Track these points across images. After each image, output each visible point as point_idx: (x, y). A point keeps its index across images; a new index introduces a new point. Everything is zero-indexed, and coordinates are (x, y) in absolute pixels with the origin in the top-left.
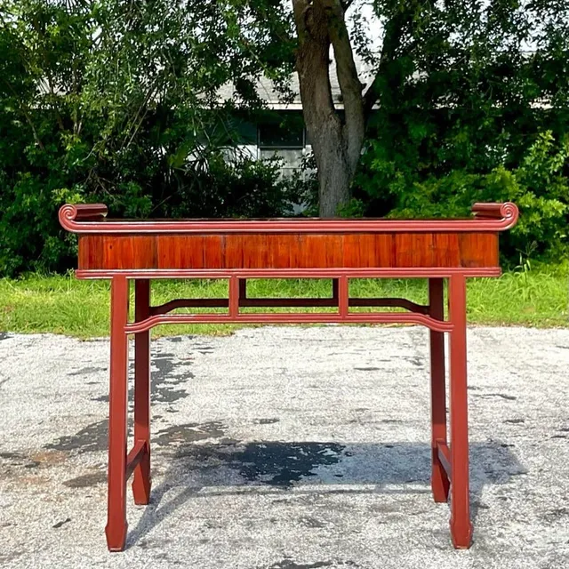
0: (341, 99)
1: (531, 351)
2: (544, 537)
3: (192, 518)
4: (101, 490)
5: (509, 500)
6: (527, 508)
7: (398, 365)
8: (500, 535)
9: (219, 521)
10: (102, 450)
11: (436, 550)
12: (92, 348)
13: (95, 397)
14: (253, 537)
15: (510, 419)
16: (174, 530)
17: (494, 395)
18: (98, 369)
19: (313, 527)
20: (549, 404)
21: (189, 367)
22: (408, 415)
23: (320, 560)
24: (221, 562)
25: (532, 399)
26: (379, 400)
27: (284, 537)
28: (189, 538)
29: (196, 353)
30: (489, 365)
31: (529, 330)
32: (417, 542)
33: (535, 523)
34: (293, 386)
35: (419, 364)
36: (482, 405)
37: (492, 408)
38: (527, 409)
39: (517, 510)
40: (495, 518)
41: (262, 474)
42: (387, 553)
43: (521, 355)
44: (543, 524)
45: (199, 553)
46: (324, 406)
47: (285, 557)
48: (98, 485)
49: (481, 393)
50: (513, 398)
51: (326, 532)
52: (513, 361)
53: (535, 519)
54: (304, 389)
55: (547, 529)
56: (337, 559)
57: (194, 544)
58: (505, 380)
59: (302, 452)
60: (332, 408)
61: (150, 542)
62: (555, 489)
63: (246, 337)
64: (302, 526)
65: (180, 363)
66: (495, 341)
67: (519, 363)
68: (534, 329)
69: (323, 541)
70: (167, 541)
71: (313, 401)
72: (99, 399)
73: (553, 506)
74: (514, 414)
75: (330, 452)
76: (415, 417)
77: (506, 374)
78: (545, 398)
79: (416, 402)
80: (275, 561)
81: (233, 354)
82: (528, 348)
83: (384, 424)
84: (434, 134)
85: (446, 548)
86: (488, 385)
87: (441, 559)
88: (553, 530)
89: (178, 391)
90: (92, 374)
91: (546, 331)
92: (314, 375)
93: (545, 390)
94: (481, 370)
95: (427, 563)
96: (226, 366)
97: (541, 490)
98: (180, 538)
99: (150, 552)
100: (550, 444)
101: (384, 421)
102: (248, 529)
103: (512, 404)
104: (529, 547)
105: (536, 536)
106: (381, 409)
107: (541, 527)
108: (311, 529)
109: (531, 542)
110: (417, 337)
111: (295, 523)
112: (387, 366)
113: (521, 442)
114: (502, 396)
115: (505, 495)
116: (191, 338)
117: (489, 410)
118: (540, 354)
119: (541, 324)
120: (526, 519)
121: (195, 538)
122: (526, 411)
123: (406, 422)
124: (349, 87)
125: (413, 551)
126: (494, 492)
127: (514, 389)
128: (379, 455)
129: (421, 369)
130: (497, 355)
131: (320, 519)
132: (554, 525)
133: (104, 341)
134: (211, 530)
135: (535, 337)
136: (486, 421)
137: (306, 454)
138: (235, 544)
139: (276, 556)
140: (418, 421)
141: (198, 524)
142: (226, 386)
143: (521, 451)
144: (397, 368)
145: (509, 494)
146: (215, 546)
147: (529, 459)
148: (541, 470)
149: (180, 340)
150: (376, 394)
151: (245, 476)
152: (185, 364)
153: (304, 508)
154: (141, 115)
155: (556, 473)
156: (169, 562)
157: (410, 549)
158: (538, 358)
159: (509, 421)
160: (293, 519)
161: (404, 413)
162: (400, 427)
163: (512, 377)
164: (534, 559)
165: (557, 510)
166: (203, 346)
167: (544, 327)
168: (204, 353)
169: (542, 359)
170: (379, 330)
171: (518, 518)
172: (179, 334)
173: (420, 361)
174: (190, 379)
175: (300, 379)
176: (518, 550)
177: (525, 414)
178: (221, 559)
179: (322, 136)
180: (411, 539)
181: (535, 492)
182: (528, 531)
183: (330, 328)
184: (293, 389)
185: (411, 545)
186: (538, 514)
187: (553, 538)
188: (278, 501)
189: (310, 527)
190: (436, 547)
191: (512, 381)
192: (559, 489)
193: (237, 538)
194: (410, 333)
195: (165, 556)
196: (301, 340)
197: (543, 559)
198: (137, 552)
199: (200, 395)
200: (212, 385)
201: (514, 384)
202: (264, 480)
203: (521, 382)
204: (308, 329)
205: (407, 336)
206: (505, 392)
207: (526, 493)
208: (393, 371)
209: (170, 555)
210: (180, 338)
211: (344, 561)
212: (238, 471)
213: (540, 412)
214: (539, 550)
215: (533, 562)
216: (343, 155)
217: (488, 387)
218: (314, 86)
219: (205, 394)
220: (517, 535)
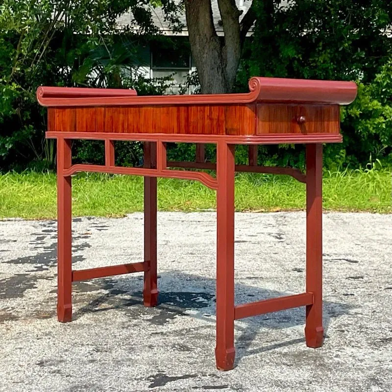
0: (221, 23)
1: (373, 229)
2: (372, 357)
3: (82, 345)
4: (7, 326)
5: (346, 332)
6: (361, 337)
7: (263, 239)
8: (337, 356)
9: (105, 347)
10: (9, 298)
11: (283, 366)
12: (5, 226)
13: (5, 261)
14: (133, 358)
15: (353, 276)
16: (67, 353)
17: (340, 260)
18: (8, 241)
19: (184, 351)
20: (385, 266)
21: (87, 240)
22: (268, 274)
23: (187, 374)
24: (106, 375)
25: (371, 263)
26: (245, 263)
27: (159, 358)
28: (80, 359)
29: (93, 230)
30: (338, 238)
31: (374, 215)
32: (268, 361)
33: (366, 348)
34: (174, 253)
35: (281, 238)
36: (330, 266)
37: (338, 269)
38: (366, 270)
39: (352, 339)
40: (334, 344)
41: (144, 314)
42: (243, 368)
43: (365, 232)
44: (373, 348)
45: (87, 369)
46: (199, 267)
47: (159, 372)
48: (5, 322)
49: (330, 258)
50: (356, 262)
51: (194, 354)
52: (359, 236)
53: (366, 345)
54: (183, 255)
55: (376, 352)
56: (202, 373)
57: (84, 363)
58: (350, 249)
59: (178, 299)
60: (205, 269)
61: (46, 362)
62: (384, 325)
63: (137, 219)
64: (174, 350)
65: (79, 237)
66: (345, 223)
67: (363, 238)
68: (377, 214)
69: (192, 360)
70: (61, 361)
71: (190, 263)
72: (8, 262)
73: (381, 336)
74: (356, 273)
75: (201, 299)
76: (274, 275)
77: (352, 245)
78: (382, 262)
79: (276, 264)
80: (150, 374)
81: (124, 231)
82: (371, 227)
83: (248, 280)
84: (300, 55)
85: (292, 365)
86: (336, 252)
87: (288, 373)
88: (380, 352)
89: (76, 257)
90: (4, 244)
91: (388, 215)
92: (192, 246)
93: (383, 256)
94: (331, 243)
95: (276, 375)
96: (118, 239)
97: (372, 325)
98: (72, 359)
99: (46, 369)
100: (384, 293)
101: (248, 278)
102: (130, 353)
103: (354, 266)
104: (359, 364)
105: (366, 356)
106: (246, 270)
107: (371, 350)
108: (181, 352)
109: (361, 361)
110: (279, 219)
111: (169, 348)
112: (253, 239)
113: (359, 292)
114: (347, 260)
115: (343, 329)
116: (89, 219)
117: (335, 270)
118: (381, 232)
119: (384, 211)
120: (359, 345)
121: (85, 359)
122: (366, 271)
123: (266, 278)
124: (228, 13)
125: (265, 367)
126: (334, 326)
127: (357, 255)
128: (242, 301)
129: (282, 242)
130: (345, 232)
131: (189, 345)
132: (381, 349)
133: (15, 221)
134: (99, 353)
135: (378, 220)
136: (332, 278)
137: (182, 301)
138: (118, 363)
139: (152, 371)
140: (276, 278)
141: (88, 349)
142: (117, 253)
143: (359, 298)
144: (262, 241)
145: (346, 328)
146: (101, 365)
147: (365, 304)
148: (375, 311)
149: (80, 220)
150: (243, 259)
151: (129, 316)
152: (83, 238)
153: (177, 338)
154: (49, 36)
155: (387, 313)
156: (62, 376)
157: (263, 366)
158: (379, 235)
159: (351, 278)
160: (167, 346)
161: (265, 273)
162: (261, 282)
163: (356, 247)
164: (363, 372)
165: (384, 339)
166: (99, 225)
167: (386, 213)
168: (100, 230)
169: (382, 235)
170: (249, 214)
171: (353, 344)
172: (80, 216)
173: (282, 236)
174: (87, 248)
175: (180, 248)
176: (350, 366)
177: (365, 273)
178: (105, 373)
179: (205, 55)
180: (264, 359)
181: (368, 326)
182: (360, 354)
183: (208, 213)
184: (174, 255)
185: (263, 363)
186: (369, 342)
187: (380, 358)
188: (156, 333)
189: (182, 351)
190: (284, 364)
191: (356, 250)
192: (388, 324)
193: (120, 359)
194: (274, 217)
195: (59, 371)
196: (183, 221)
197: (370, 372)
198: (36, 369)
199: (95, 260)
200: (105, 252)
201: (357, 252)
202: (145, 319)
203: (364, 251)
204: (190, 214)
205: (271, 219)
206: (350, 258)
207: (361, 327)
208: (259, 243)
209: (63, 371)
210: (81, 219)
211: (207, 374)
212: (124, 313)
213: (376, 271)
214: (368, 366)
215: (362, 375)
216: (222, 72)
217: (336, 254)
218: (198, 12)
219: (99, 259)
220: (351, 356)
